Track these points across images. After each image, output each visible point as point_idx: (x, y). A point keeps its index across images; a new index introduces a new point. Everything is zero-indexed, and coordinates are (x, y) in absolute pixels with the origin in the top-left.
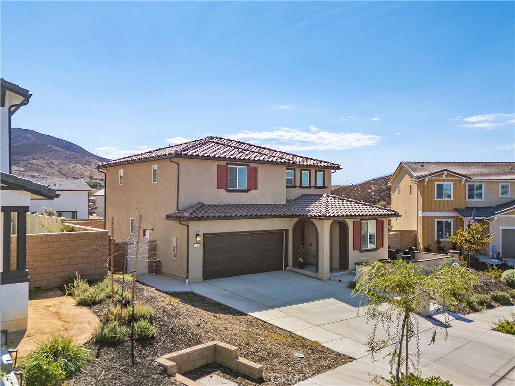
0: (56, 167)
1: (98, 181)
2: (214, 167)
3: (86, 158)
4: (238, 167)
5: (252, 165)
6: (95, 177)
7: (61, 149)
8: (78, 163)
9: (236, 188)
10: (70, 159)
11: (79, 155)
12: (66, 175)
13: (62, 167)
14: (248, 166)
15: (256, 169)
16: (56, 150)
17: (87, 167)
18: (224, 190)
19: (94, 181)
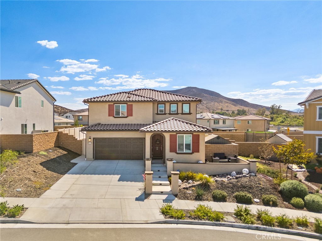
0: (205, 105)
1: (226, 111)
2: (106, 106)
3: (220, 99)
4: (120, 105)
5: (129, 103)
6: (224, 109)
7: (208, 95)
8: (216, 102)
9: (120, 115)
10: (212, 100)
11: (217, 98)
12: (209, 108)
13: (207, 104)
14: (127, 104)
15: (132, 105)
16: (205, 96)
17: (221, 104)
18: (112, 117)
19: (223, 111)
